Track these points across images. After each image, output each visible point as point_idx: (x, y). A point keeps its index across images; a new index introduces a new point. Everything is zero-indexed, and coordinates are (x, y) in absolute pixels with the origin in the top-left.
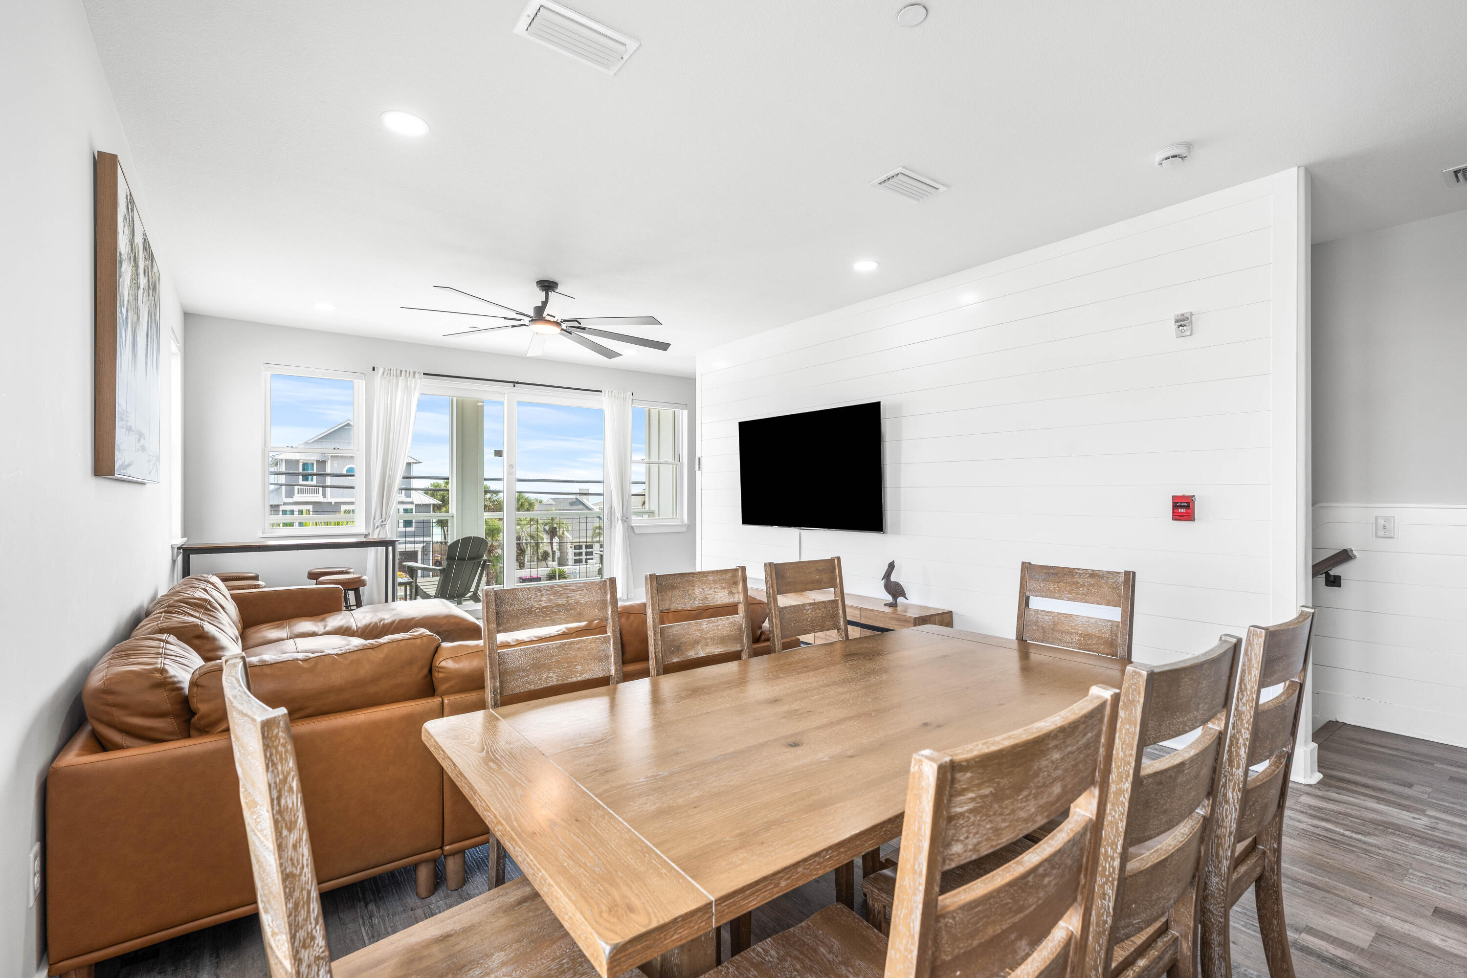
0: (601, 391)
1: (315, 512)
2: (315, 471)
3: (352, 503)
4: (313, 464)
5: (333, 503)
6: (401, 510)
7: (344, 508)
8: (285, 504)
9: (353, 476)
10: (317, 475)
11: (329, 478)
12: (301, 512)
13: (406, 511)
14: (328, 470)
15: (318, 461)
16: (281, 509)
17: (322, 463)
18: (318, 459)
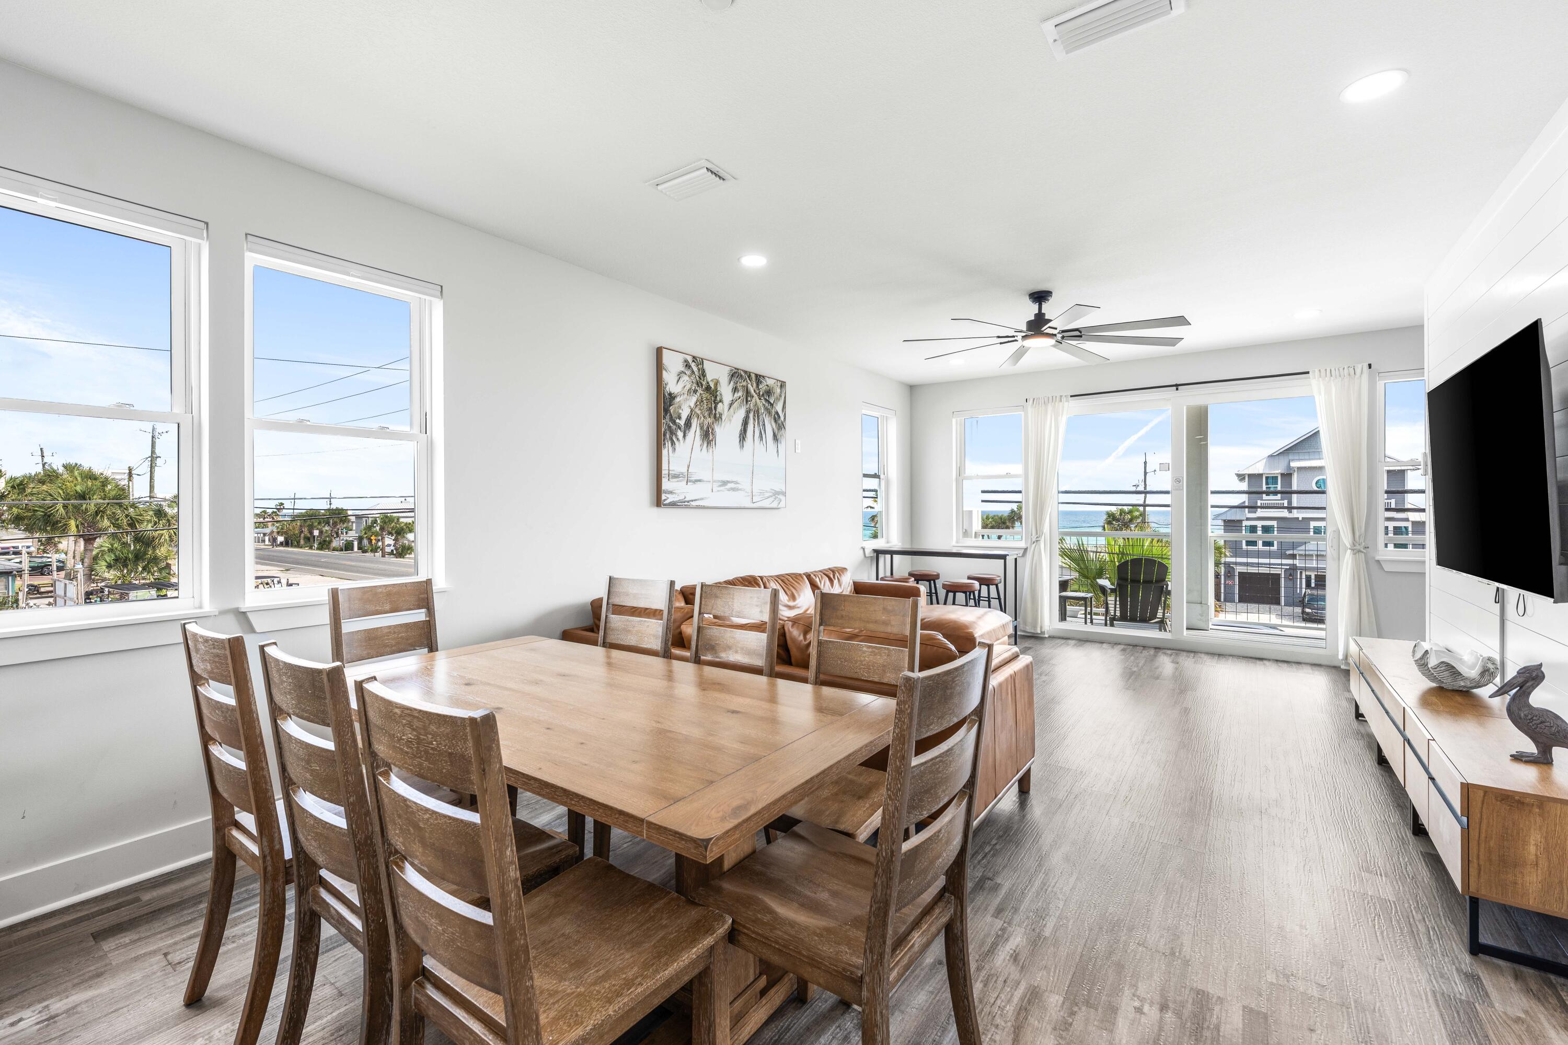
0: (1308, 373)
1: (1280, 530)
2: (1279, 488)
3: (1323, 519)
4: (1277, 477)
5: (1300, 519)
6: (1391, 528)
7: (1313, 524)
8: (1248, 519)
9: (1323, 492)
10: (1282, 492)
11: (1295, 495)
12: (1266, 529)
13: (1397, 531)
14: (1295, 487)
15: (1282, 475)
16: (1244, 525)
17: (1287, 476)
18: (1283, 472)
